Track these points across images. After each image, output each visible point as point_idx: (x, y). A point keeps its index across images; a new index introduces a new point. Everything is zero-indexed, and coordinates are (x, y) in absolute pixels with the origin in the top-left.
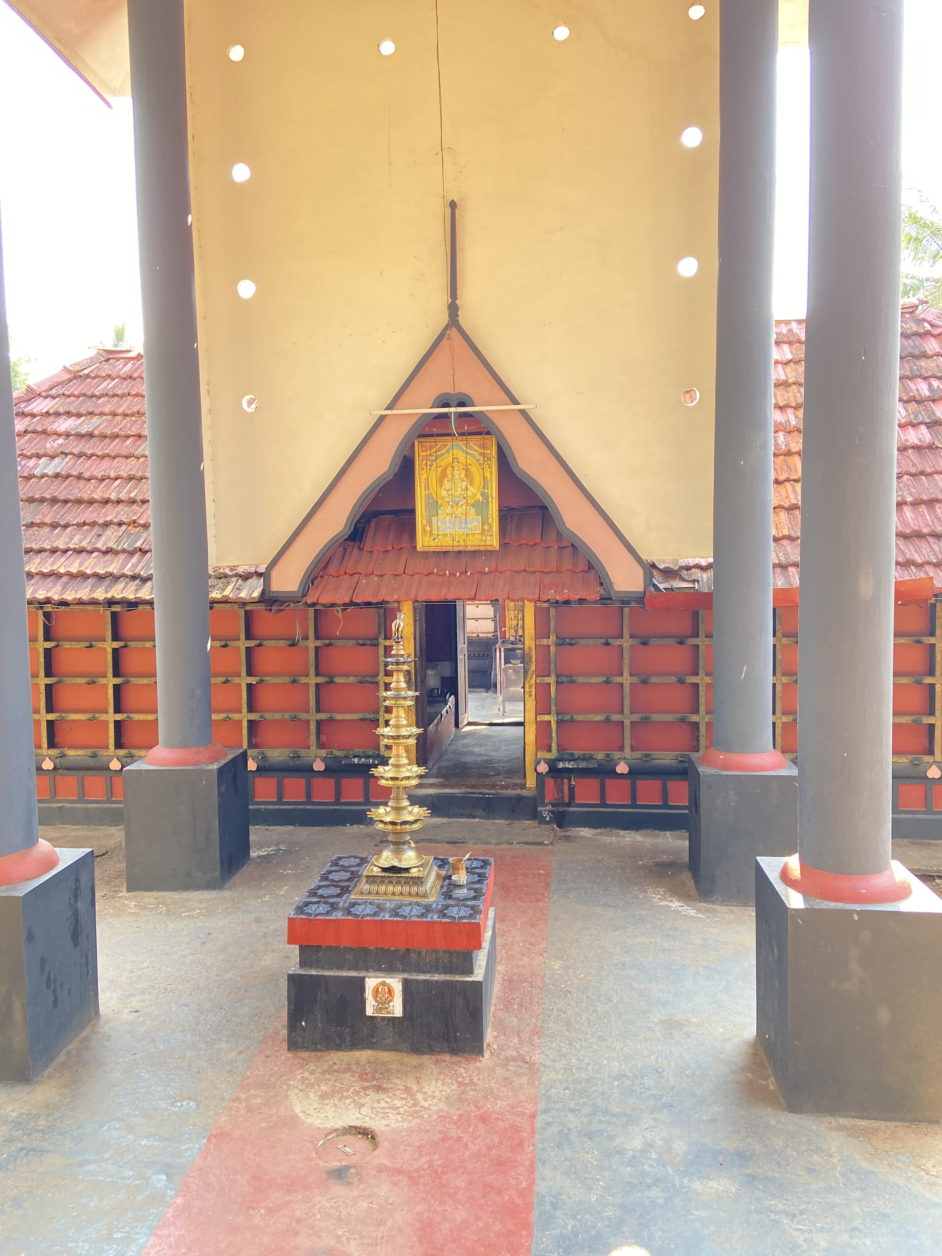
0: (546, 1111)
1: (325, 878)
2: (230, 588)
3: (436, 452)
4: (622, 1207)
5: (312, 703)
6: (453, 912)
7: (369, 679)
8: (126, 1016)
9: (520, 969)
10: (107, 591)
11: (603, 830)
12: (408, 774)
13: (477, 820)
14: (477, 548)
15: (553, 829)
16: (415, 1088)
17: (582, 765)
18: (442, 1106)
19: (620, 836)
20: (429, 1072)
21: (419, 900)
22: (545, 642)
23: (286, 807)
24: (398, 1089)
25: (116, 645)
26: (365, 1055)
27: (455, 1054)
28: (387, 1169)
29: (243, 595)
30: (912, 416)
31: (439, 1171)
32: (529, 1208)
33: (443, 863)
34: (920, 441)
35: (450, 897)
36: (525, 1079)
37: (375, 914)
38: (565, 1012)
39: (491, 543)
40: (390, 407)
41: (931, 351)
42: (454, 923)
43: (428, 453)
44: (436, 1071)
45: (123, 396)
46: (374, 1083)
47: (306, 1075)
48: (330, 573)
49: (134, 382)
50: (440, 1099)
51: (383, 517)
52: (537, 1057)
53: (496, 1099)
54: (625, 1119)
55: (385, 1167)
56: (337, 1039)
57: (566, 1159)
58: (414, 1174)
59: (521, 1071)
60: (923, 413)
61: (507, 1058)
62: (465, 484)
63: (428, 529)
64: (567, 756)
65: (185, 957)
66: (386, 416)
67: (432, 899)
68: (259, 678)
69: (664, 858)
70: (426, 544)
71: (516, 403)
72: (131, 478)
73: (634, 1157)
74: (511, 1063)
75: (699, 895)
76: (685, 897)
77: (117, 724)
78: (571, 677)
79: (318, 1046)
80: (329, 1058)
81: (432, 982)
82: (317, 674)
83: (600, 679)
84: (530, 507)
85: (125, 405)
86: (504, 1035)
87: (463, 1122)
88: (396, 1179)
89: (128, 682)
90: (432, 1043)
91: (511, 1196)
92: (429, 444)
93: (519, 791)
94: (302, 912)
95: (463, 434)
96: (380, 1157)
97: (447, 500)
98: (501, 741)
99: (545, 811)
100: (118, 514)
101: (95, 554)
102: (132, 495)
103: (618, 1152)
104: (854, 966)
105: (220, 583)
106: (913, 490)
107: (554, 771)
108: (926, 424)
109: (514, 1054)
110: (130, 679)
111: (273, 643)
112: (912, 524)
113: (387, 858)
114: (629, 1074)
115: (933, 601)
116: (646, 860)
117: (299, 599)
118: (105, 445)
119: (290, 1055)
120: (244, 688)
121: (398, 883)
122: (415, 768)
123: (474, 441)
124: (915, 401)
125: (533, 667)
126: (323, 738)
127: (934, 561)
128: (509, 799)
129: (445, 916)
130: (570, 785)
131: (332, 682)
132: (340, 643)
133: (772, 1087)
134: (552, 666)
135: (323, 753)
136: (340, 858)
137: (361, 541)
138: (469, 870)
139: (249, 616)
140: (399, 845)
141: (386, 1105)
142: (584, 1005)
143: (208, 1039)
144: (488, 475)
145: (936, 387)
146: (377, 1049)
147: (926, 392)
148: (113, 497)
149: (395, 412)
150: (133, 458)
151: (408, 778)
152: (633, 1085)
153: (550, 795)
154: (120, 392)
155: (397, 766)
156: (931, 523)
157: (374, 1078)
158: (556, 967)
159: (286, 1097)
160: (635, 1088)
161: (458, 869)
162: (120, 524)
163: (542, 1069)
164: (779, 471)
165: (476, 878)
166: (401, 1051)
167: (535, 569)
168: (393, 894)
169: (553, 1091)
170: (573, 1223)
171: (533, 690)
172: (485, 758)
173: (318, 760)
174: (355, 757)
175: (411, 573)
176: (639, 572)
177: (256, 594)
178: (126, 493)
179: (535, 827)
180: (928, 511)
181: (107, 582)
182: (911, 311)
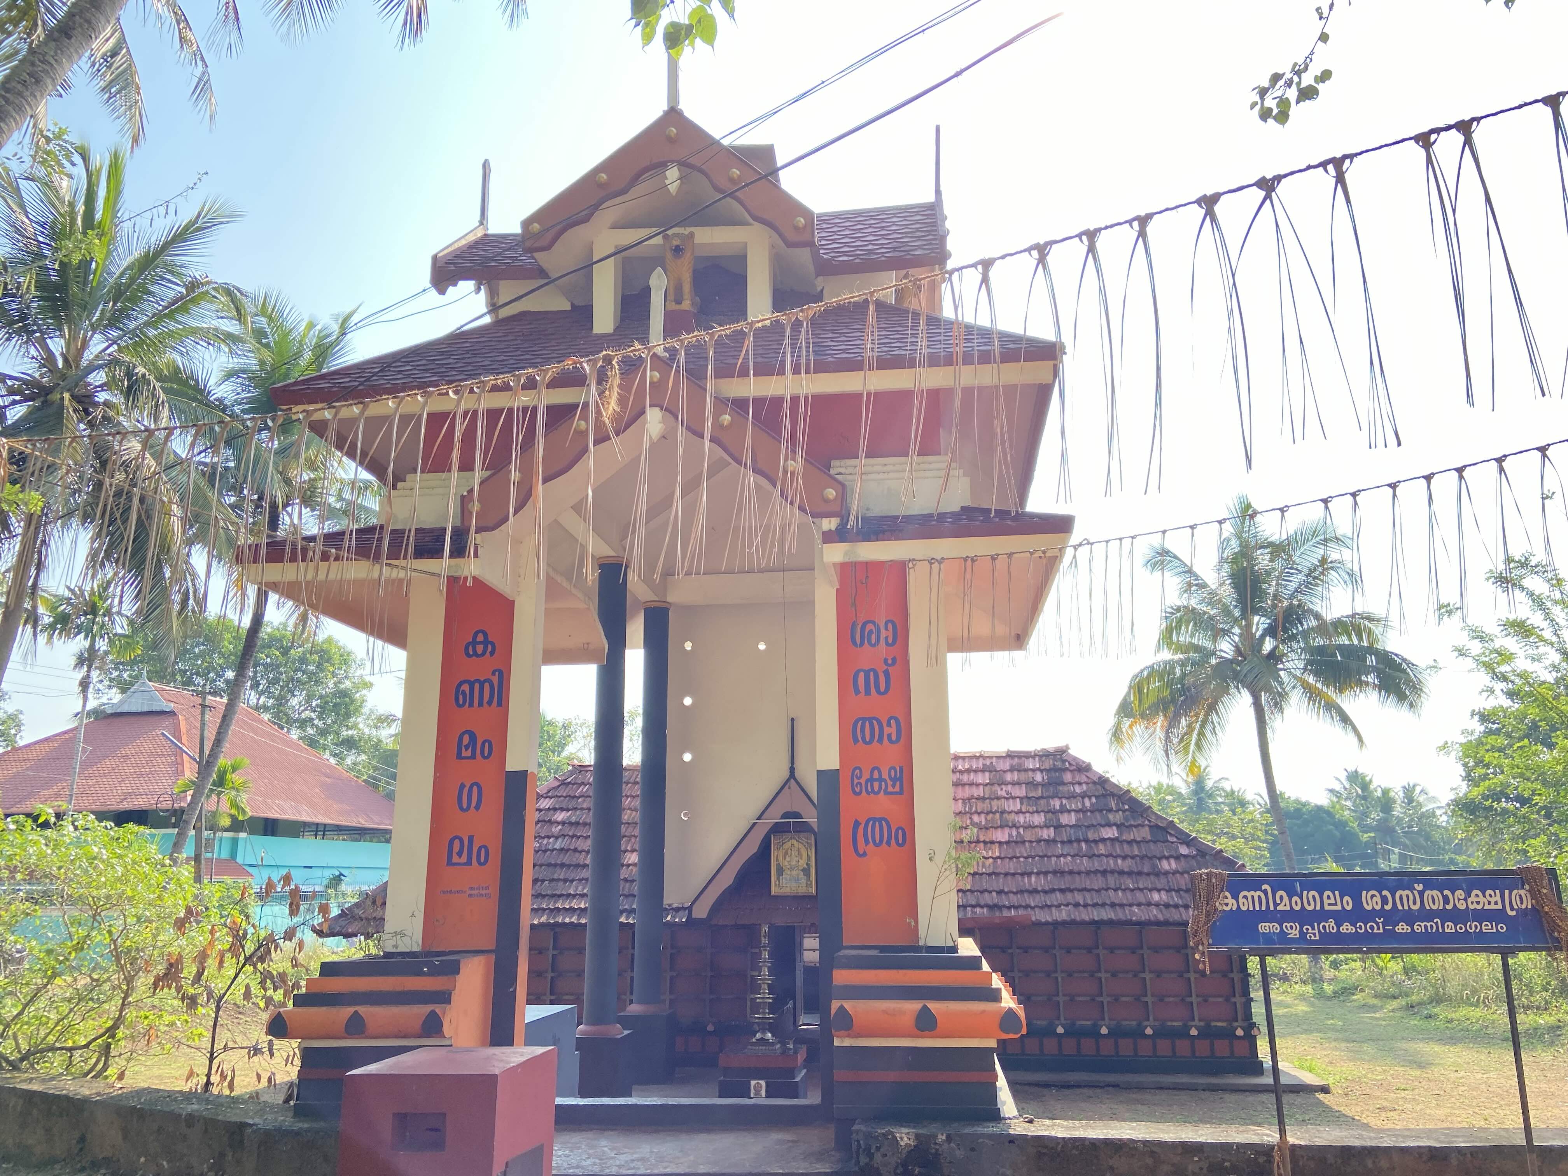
2: (670, 916)
3: (782, 841)
5: (708, 988)
14: (804, 895)
30: (1048, 821)
34: (1048, 836)
39: (811, 892)
40: (758, 819)
41: (1066, 780)
43: (778, 842)
48: (725, 908)
51: (751, 876)
60: (1054, 820)
62: (798, 858)
63: (777, 883)
66: (756, 823)
68: (677, 973)
70: (776, 892)
92: (778, 837)
95: (797, 833)
97: (787, 867)
108: (1053, 826)
111: (687, 950)
117: (706, 923)
120: (668, 979)
121: (764, 1045)
123: (802, 835)
126: (713, 1010)
135: (713, 1020)
137: (739, 889)
139: (674, 933)
140: (764, 1030)
144: (810, 853)
147: (1058, 807)
149: (760, 821)
173: (710, 1024)
174: (732, 1021)
175: (767, 909)
177: (685, 919)
182: (1060, 754)
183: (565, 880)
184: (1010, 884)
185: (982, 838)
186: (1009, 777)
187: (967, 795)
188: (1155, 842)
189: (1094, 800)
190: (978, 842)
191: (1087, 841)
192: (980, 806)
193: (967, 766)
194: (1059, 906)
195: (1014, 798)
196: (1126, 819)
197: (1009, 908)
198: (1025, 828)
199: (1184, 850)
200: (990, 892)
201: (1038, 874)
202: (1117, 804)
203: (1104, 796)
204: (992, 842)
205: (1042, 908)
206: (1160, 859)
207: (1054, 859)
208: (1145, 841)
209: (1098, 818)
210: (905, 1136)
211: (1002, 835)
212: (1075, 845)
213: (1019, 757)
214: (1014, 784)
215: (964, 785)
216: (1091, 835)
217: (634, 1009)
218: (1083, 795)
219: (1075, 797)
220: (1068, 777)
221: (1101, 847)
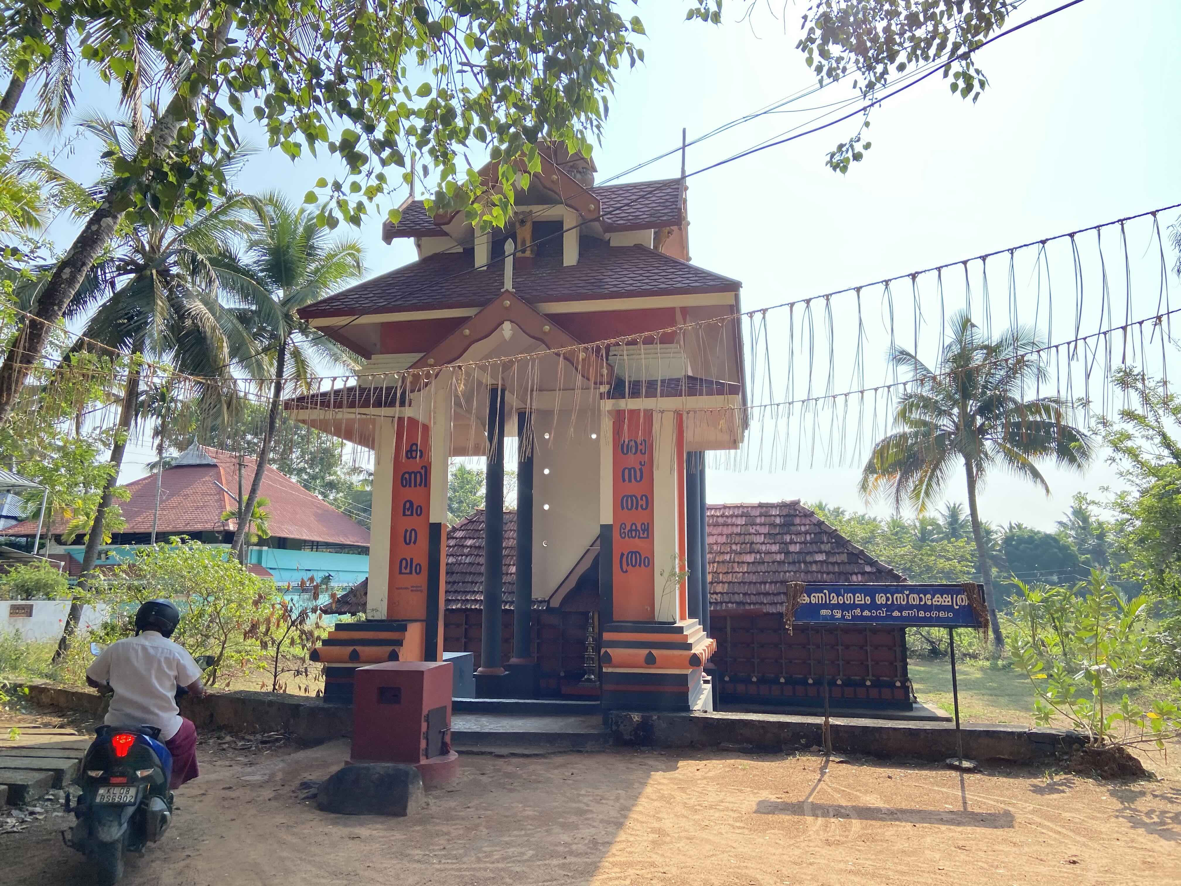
2: (537, 606)
29: (540, 608)
30: (781, 549)
34: (780, 559)
48: (570, 601)
60: (785, 548)
105: (533, 604)
106: (771, 578)
112: (767, 590)
117: (559, 610)
124: (783, 543)
139: (539, 616)
156: (773, 590)
177: (545, 608)
180: (774, 586)
182: (794, 505)
183: (472, 582)
184: (753, 589)
185: (736, 560)
186: (758, 520)
187: (729, 532)
188: (849, 563)
189: (813, 536)
190: (734, 562)
191: (805, 562)
192: (737, 539)
193: (731, 513)
194: (782, 603)
195: (760, 534)
196: (833, 549)
197: (750, 604)
198: (765, 553)
199: (868, 569)
200: (739, 594)
201: (771, 583)
202: (828, 539)
203: (820, 533)
204: (743, 563)
205: (771, 604)
206: (851, 574)
207: (782, 574)
208: (843, 563)
209: (815, 548)
210: (636, 717)
211: (750, 558)
212: (797, 565)
213: (767, 507)
214: (761, 525)
215: (728, 525)
216: (809, 559)
217: (514, 660)
218: (806, 533)
219: (800, 534)
220: (797, 521)
221: (814, 566)
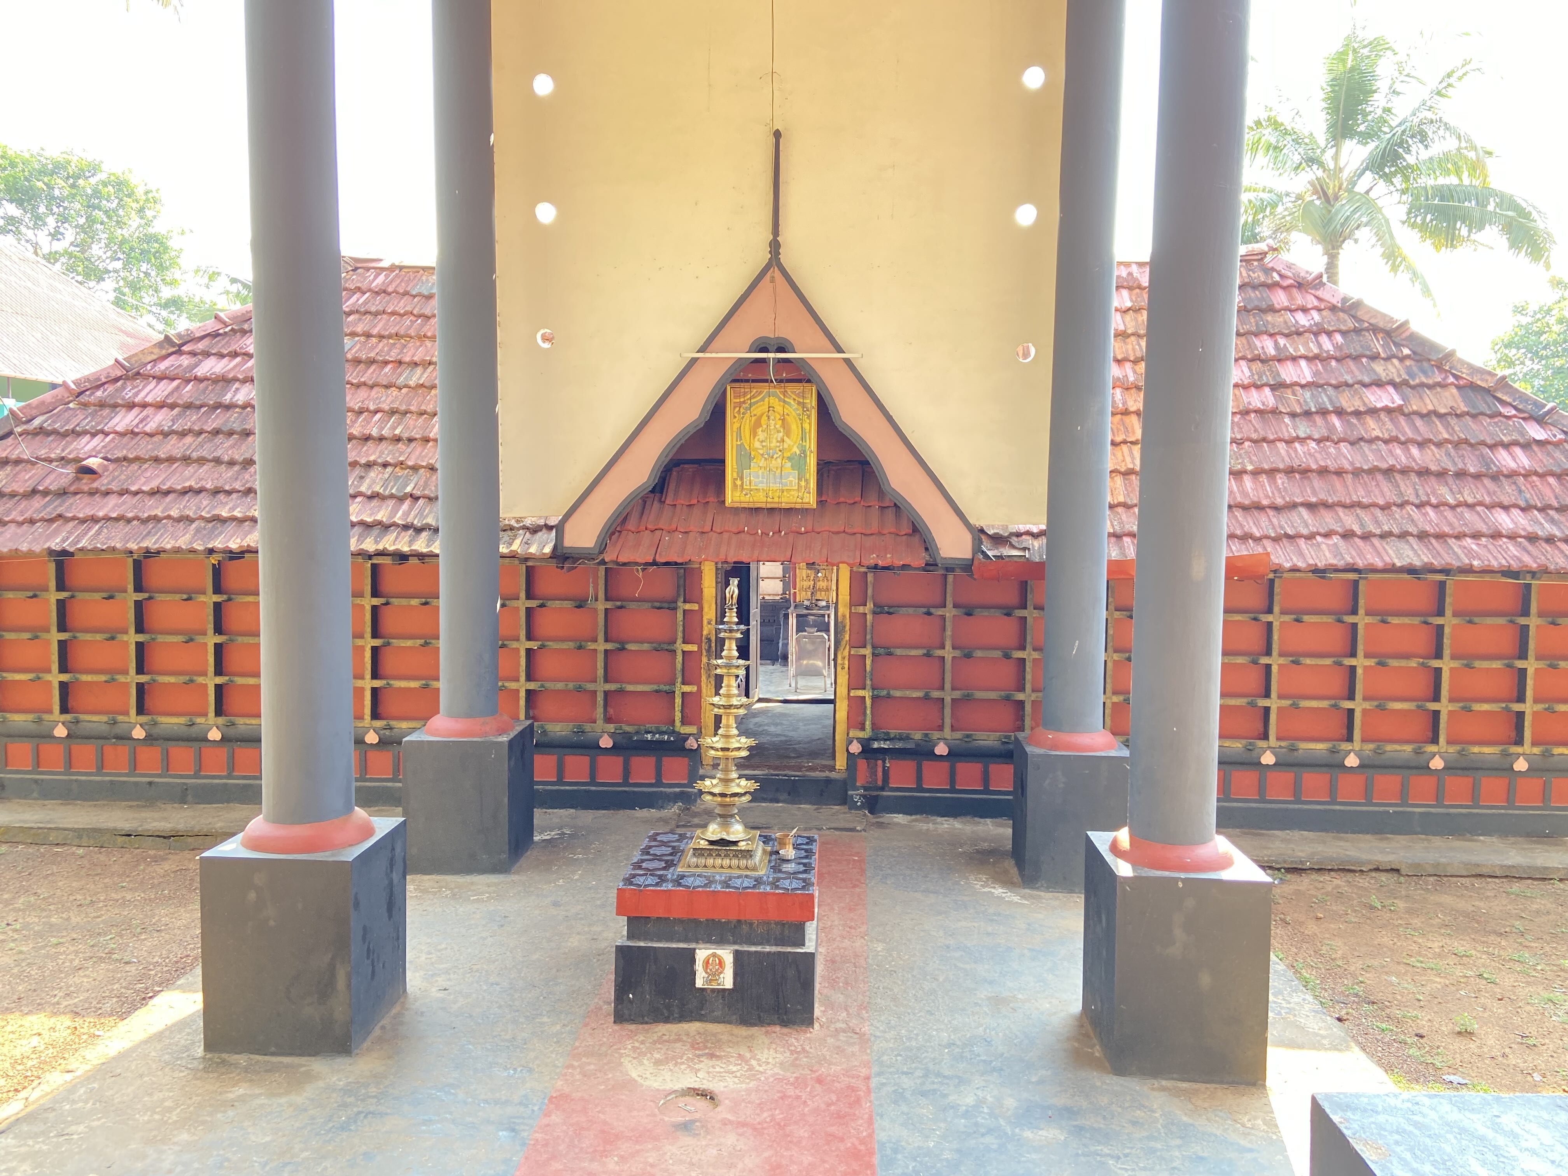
0: (879, 1074)
1: (646, 851)
2: (518, 542)
3: (750, 399)
4: (959, 1151)
5: (600, 672)
6: (786, 883)
7: (665, 647)
8: (434, 993)
9: (842, 950)
10: (377, 542)
11: (918, 816)
12: (738, 745)
13: (780, 805)
14: (793, 506)
15: (865, 815)
16: (748, 1055)
17: (899, 745)
18: (776, 1070)
19: (937, 823)
20: (760, 1042)
21: (749, 873)
22: (861, 609)
23: (567, 788)
24: (732, 1057)
25: (376, 601)
26: (694, 1027)
27: (785, 1026)
28: (731, 1122)
29: (533, 550)
30: (1256, 377)
31: (782, 1124)
32: (871, 1153)
33: (766, 840)
34: (1263, 404)
35: (780, 871)
36: (856, 1048)
37: (706, 885)
38: (891, 990)
39: (807, 501)
40: (702, 350)
41: (1279, 304)
42: (788, 894)
43: (742, 400)
44: (767, 1041)
45: (376, 314)
46: (707, 1051)
47: (637, 1044)
48: (629, 528)
49: (387, 298)
50: (774, 1065)
51: (686, 466)
52: (866, 1029)
53: (830, 1065)
54: (957, 1081)
55: (729, 1120)
56: (665, 1011)
57: (903, 1113)
58: (759, 1126)
59: (852, 1041)
60: (1268, 374)
61: (836, 1030)
62: (781, 434)
63: (739, 482)
64: (882, 735)
65: (485, 939)
66: (698, 358)
67: (762, 873)
68: (540, 643)
69: (985, 845)
70: (736, 499)
71: (840, 351)
72: (393, 412)
73: (967, 1111)
74: (841, 1034)
75: (1024, 882)
76: (1008, 883)
77: (375, 691)
78: (888, 648)
79: (646, 1018)
80: (656, 1030)
81: (763, 953)
82: (607, 640)
83: (920, 652)
84: (848, 461)
85: (380, 325)
86: (832, 1009)
87: (799, 1083)
88: (741, 1130)
89: (389, 644)
90: (762, 1014)
91: (853, 1144)
92: (743, 390)
93: (827, 774)
94: (631, 884)
95: (781, 381)
96: (723, 1112)
97: (761, 452)
98: (798, 721)
99: (856, 794)
100: (382, 453)
101: (359, 499)
102: (397, 432)
103: (952, 1107)
104: (1178, 933)
105: (505, 536)
106: (1254, 458)
107: (867, 751)
108: (1270, 386)
109: (844, 1026)
110: (391, 641)
111: (557, 604)
112: (1251, 495)
113: (714, 831)
114: (958, 1043)
115: (1271, 576)
116: (966, 848)
117: (593, 556)
118: (359, 371)
119: (616, 1027)
120: (523, 653)
121: (726, 856)
122: (743, 739)
123: (791, 388)
124: (1259, 359)
125: (847, 637)
126: (611, 711)
127: (1273, 535)
128: (816, 781)
129: (777, 887)
130: (884, 767)
131: (623, 649)
132: (633, 605)
133: (1097, 1054)
134: (868, 637)
135: (611, 727)
136: (658, 834)
137: (662, 493)
138: (796, 847)
139: (530, 571)
140: (726, 818)
141: (722, 1070)
142: (910, 983)
143: (528, 1014)
144: (806, 426)
145: (1282, 346)
146: (706, 1021)
147: (1271, 351)
148: (375, 432)
149: (708, 355)
150: (394, 389)
151: (739, 749)
152: (963, 1052)
153: (862, 776)
154: (373, 309)
155: (727, 737)
156: (1270, 494)
157: (706, 1048)
158: (879, 949)
159: (621, 1064)
160: (965, 1054)
161: (785, 844)
162: (385, 465)
163: (873, 1039)
164: (1115, 431)
165: (803, 854)
166: (730, 1023)
167: (855, 531)
168: (722, 867)
169: (885, 1058)
170: (914, 1164)
171: (847, 662)
172: (783, 738)
173: (606, 735)
174: (648, 732)
175: (719, 531)
176: (967, 538)
177: (548, 550)
178: (389, 429)
179: (845, 813)
180: (1269, 482)
181: (376, 531)
182: (1258, 258)
189: (1338, 339)
191: (1340, 412)
194: (1311, 537)
196: (1409, 374)
199: (1536, 432)
202: (1387, 347)
203: (1357, 331)
206: (1493, 448)
207: (1282, 446)
208: (1455, 414)
209: (1356, 372)
216: (1348, 401)
219: (1299, 334)
220: (1281, 299)
221: (1371, 422)
